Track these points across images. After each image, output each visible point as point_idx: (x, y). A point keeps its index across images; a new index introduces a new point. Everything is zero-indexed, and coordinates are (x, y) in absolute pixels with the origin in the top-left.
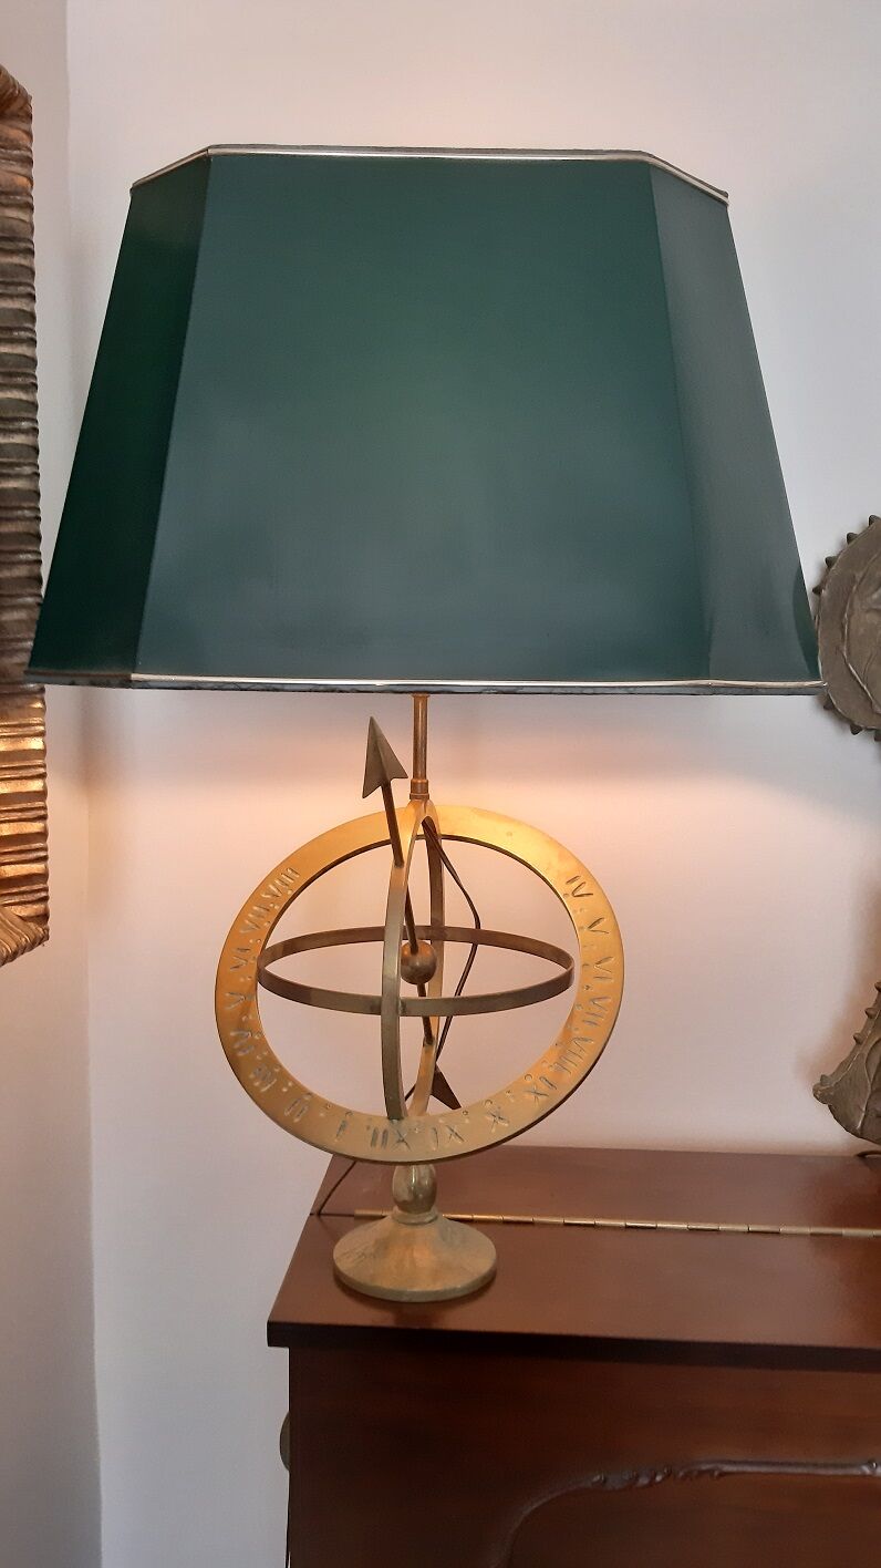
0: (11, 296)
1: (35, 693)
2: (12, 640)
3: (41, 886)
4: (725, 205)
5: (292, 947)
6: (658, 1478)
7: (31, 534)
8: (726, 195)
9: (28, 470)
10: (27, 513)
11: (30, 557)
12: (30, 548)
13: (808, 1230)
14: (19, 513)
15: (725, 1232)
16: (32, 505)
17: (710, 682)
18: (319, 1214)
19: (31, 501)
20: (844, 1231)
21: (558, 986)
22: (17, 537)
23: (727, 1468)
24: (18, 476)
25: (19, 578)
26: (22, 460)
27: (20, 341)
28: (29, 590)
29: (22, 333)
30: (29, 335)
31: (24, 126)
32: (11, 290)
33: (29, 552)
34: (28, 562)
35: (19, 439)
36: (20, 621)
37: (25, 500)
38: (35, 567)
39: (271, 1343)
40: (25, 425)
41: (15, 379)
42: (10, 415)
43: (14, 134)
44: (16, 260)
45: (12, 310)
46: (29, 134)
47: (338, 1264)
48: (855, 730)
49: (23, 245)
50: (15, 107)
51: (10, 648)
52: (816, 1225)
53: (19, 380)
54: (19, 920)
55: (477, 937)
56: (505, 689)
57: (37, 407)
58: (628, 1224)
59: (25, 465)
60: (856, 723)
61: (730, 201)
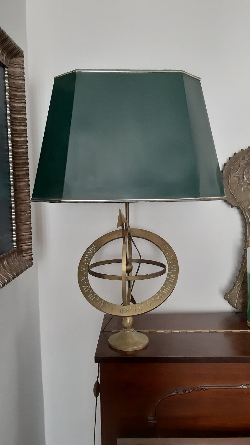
0: (20, 103)
1: (28, 203)
2: (22, 190)
3: (31, 251)
4: (200, 81)
5: (96, 265)
6: (191, 391)
7: (26, 163)
8: (200, 78)
9: (25, 147)
10: (25, 158)
11: (26, 169)
12: (26, 166)
13: (224, 331)
14: (23, 157)
15: (204, 332)
16: (26, 155)
17: (200, 198)
18: (103, 332)
19: (26, 154)
20: (233, 331)
21: (163, 272)
22: (23, 164)
23: (207, 388)
24: (23, 148)
25: (24, 174)
26: (24, 144)
27: (23, 114)
28: (26, 177)
29: (23, 112)
30: (25, 112)
31: (22, 59)
32: (20, 101)
33: (26, 167)
34: (26, 170)
35: (23, 139)
36: (24, 185)
37: (25, 154)
38: (27, 171)
39: (95, 362)
40: (24, 135)
41: (21, 124)
42: (21, 133)
43: (20, 61)
44: (21, 93)
45: (20, 106)
46: (23, 61)
47: (110, 343)
48: (232, 207)
49: (22, 90)
50: (20, 55)
51: (22, 192)
52: (226, 330)
53: (23, 124)
54: (26, 260)
55: (141, 261)
56: (151, 201)
57: (27, 130)
58: (180, 331)
59: (25, 145)
60: (232, 205)
61: (201, 80)
